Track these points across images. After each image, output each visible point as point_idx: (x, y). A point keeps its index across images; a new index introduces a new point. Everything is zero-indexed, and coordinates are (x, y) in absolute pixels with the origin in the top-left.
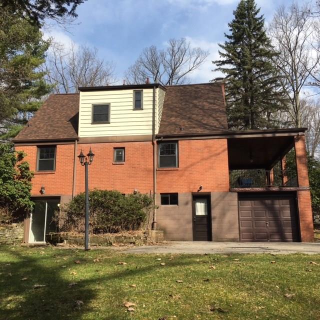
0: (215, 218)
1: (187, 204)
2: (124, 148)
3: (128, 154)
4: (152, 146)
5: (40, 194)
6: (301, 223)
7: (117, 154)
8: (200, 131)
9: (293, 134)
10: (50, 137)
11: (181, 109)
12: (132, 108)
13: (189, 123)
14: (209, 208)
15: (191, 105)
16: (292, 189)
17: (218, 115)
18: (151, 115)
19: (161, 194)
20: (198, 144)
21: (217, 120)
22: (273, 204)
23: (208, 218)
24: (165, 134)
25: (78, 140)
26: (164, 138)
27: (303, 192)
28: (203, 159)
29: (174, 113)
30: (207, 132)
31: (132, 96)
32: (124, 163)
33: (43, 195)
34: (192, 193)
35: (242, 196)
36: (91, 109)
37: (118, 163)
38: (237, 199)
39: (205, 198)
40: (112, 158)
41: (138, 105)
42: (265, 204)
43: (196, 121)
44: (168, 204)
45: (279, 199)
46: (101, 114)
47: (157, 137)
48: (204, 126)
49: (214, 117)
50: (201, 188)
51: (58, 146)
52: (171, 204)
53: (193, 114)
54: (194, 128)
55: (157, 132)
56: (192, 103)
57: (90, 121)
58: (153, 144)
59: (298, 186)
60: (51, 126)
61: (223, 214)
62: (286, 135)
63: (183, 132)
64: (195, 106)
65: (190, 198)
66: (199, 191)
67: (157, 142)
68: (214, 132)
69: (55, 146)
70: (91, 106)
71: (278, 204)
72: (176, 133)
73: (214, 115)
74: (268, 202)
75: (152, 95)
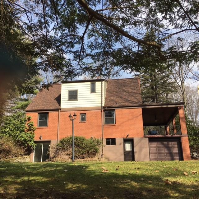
0: (136, 152)
1: (121, 144)
2: (85, 114)
3: (88, 117)
4: (101, 112)
5: (39, 139)
6: (184, 155)
7: (82, 117)
8: (127, 104)
9: (177, 106)
10: (45, 108)
11: (116, 92)
12: (90, 92)
13: (121, 100)
14: (133, 147)
15: (122, 90)
16: (178, 136)
17: (136, 95)
18: (100, 96)
19: (106, 139)
20: (125, 111)
21: (136, 98)
22: (168, 144)
23: (133, 152)
24: (108, 106)
25: (60, 110)
26: (107, 108)
27: (184, 137)
28: (129, 120)
29: (112, 95)
30: (131, 105)
31: (90, 85)
32: (85, 122)
33: (41, 140)
34: (123, 138)
35: (151, 140)
36: (67, 93)
37: (82, 122)
38: (148, 141)
39: (131, 141)
40: (79, 119)
41: (93, 90)
42: (163, 144)
43: (125, 99)
44: (110, 144)
45: (171, 142)
46: (73, 96)
47: (104, 108)
48: (129, 101)
49: (134, 97)
50: (128, 135)
51: (49, 113)
52: (112, 144)
53: (123, 95)
54: (124, 102)
55: (103, 105)
56: (122, 89)
57: (67, 99)
58: (102, 111)
59: (181, 134)
60: (45, 102)
61: (141, 150)
62: (174, 106)
63: (118, 105)
64: (124, 91)
65: (122, 141)
66: (127, 137)
67: (104, 110)
68: (135, 105)
69: (48, 113)
70: (67, 91)
71: (171, 144)
72: (114, 105)
73: (134, 96)
74: (166, 143)
75: (100, 85)
